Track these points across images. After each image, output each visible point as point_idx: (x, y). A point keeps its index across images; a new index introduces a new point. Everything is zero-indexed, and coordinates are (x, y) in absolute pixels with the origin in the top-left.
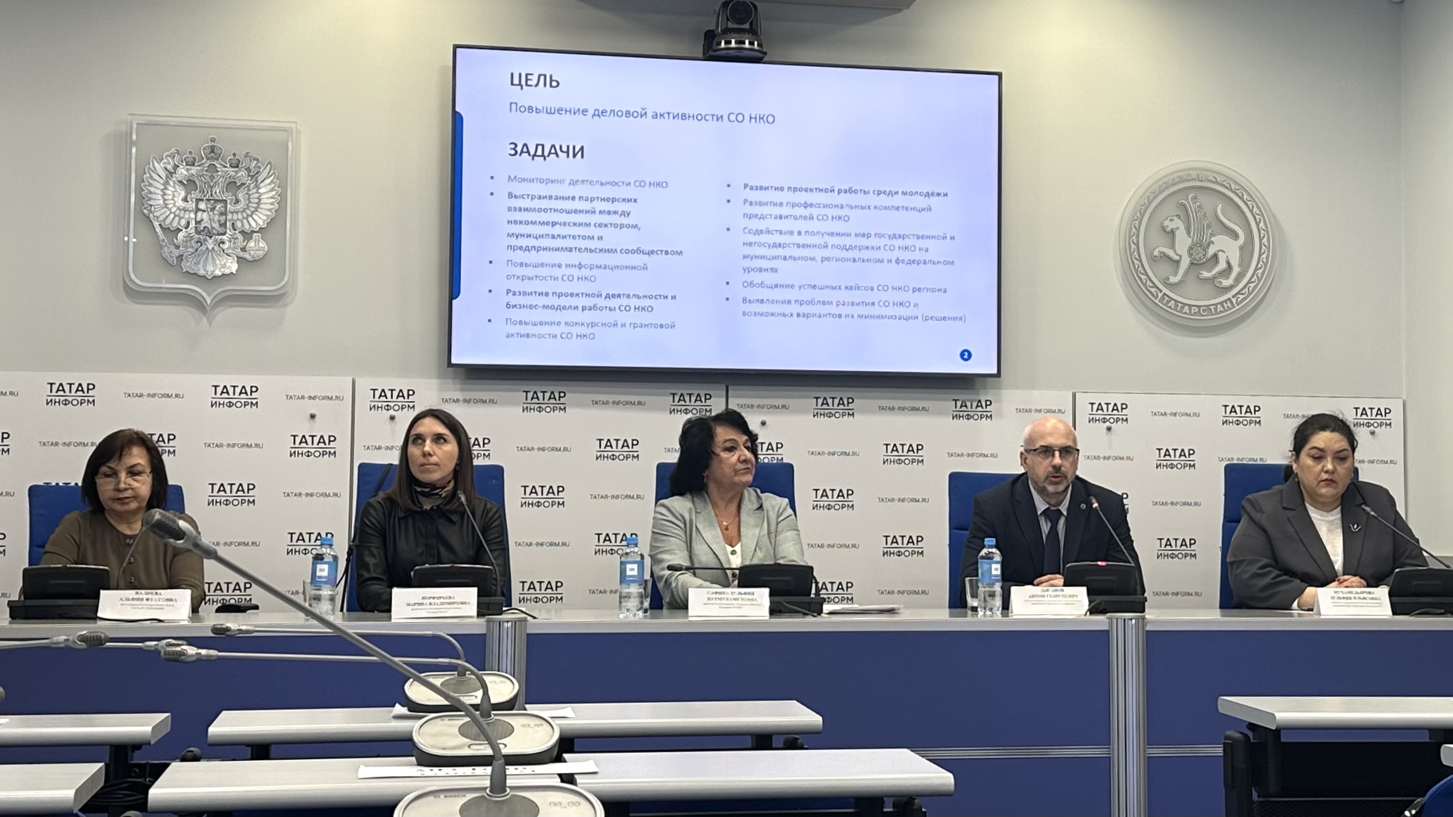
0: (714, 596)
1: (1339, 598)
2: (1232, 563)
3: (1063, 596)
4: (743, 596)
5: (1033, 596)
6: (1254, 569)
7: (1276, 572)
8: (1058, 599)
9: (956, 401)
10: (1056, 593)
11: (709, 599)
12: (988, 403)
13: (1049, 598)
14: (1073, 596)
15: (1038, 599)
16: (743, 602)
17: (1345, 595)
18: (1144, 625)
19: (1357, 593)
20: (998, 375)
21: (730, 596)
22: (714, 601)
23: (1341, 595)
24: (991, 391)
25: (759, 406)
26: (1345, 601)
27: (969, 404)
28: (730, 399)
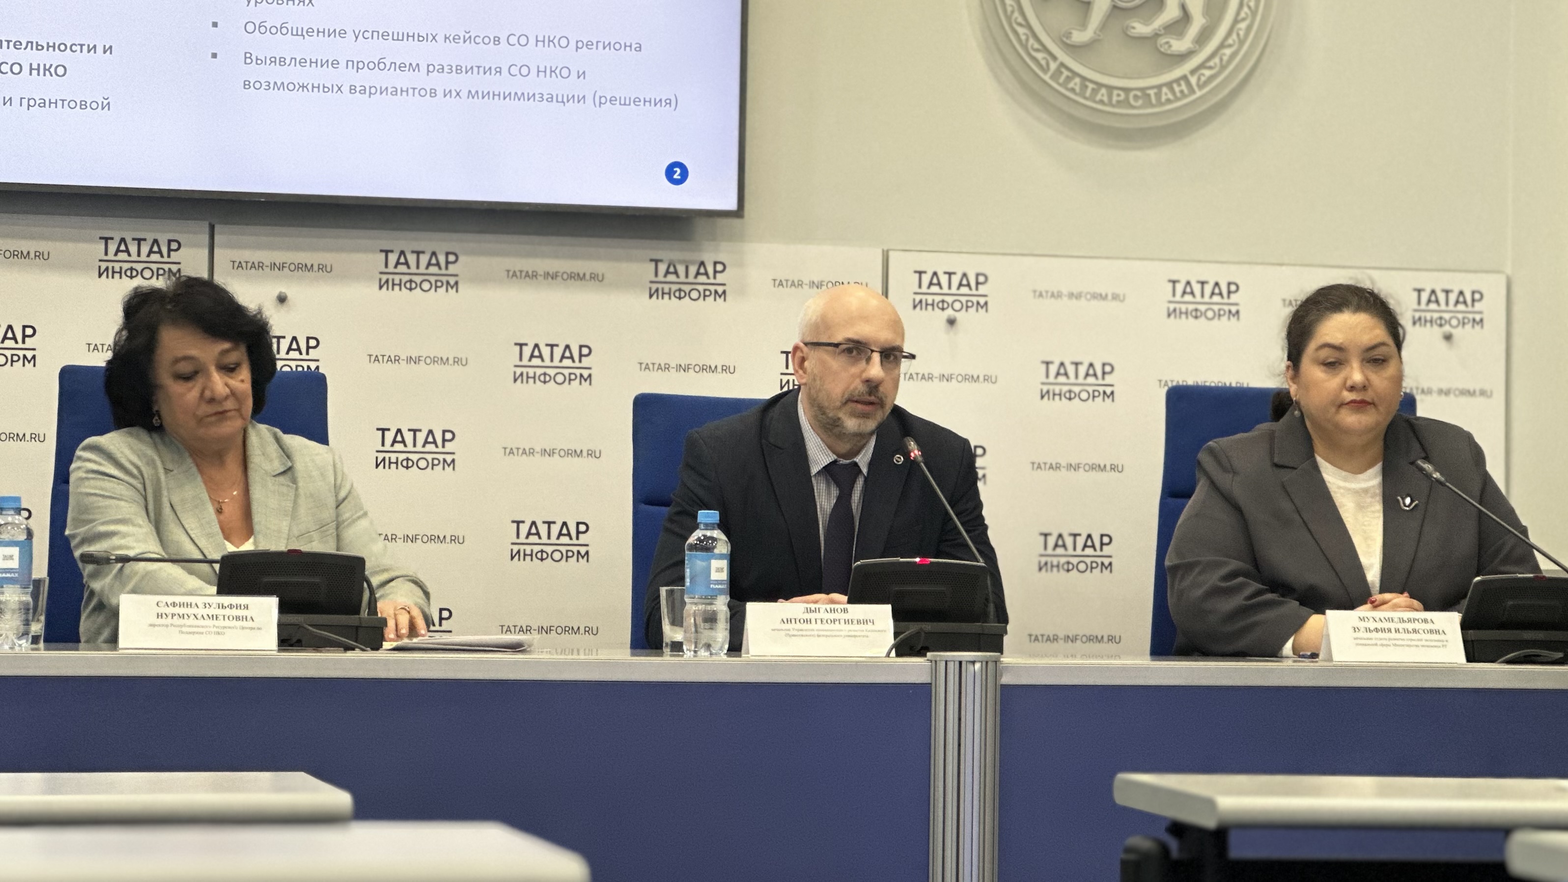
0: (171, 610)
1: (1368, 630)
2: (1175, 568)
3: (847, 622)
4: (227, 612)
5: (789, 621)
6: (1213, 579)
7: (1255, 586)
8: (837, 626)
9: (656, 262)
10: (832, 616)
11: (159, 616)
12: (719, 267)
13: (819, 626)
14: (866, 622)
15: (798, 626)
16: (227, 623)
17: (1379, 625)
18: (997, 675)
19: (1402, 621)
20: (739, 213)
21: (201, 611)
22: (169, 621)
23: (1372, 625)
24: (724, 245)
25: (273, 266)
26: (1380, 635)
27: (681, 269)
28: (216, 251)
